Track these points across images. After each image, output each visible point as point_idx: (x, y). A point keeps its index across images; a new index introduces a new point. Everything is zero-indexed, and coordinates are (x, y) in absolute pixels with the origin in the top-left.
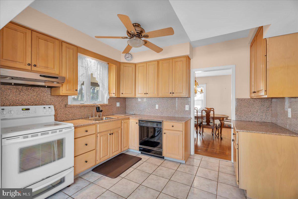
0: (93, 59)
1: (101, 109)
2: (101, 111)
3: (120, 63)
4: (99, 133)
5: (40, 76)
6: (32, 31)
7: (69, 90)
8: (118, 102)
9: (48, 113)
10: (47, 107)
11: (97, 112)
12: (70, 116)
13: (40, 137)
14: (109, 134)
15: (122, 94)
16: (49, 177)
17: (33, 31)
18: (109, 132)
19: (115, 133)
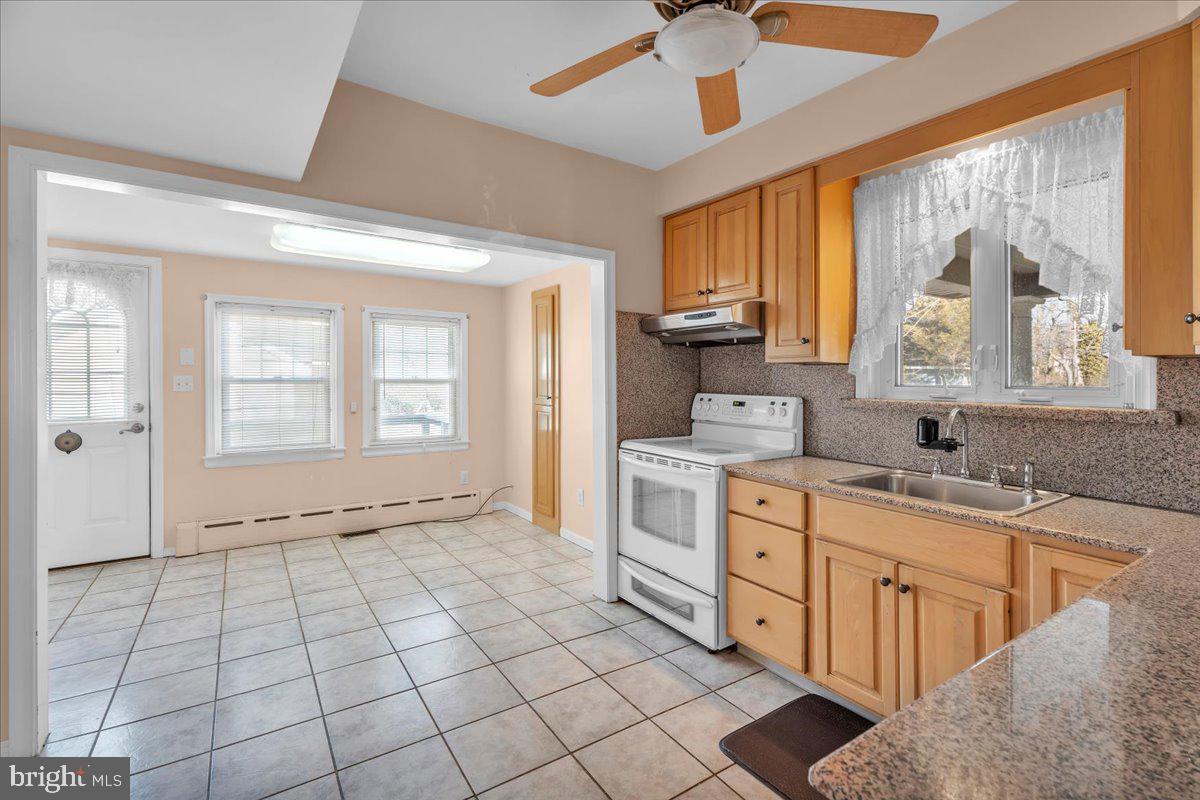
4: (820, 538)
5: (686, 317)
7: (787, 342)
10: (779, 400)
14: (881, 578)
16: (666, 575)
17: (712, 203)
18: (887, 570)
19: (934, 599)
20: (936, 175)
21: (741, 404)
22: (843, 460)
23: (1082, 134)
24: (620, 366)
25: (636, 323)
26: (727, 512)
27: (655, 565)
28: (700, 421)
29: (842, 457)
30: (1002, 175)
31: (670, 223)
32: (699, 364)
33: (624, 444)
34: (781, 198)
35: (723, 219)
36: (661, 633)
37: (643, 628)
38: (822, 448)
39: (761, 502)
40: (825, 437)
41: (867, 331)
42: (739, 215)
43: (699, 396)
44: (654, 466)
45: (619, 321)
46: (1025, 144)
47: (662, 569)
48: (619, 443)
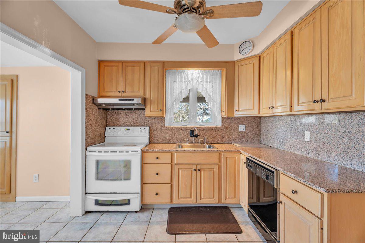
0: (196, 70)
1: (196, 133)
2: (197, 136)
3: (234, 62)
4: (176, 164)
5: (119, 100)
6: (122, 62)
7: (154, 111)
8: (242, 124)
9: (142, 134)
10: (143, 128)
11: (191, 137)
12: (167, 138)
13: (109, 154)
14: (193, 169)
15: (236, 111)
16: (116, 193)
17: (124, 62)
18: (194, 167)
19: (205, 170)
20: (186, 73)
21: (128, 130)
22: (161, 143)
23: (212, 74)
24: (87, 117)
25: (91, 99)
26: (143, 164)
27: (109, 192)
28: (109, 137)
29: (161, 142)
30: (199, 77)
31: (102, 64)
32: (107, 116)
33: (88, 148)
34: (153, 68)
35: (129, 69)
36: (114, 215)
37: (105, 217)
38: (155, 141)
39: (157, 158)
40: (156, 138)
41: (170, 108)
42: (136, 69)
43: (108, 128)
44: (103, 154)
45: (86, 99)
46: (203, 72)
47: (113, 192)
48: (86, 148)
